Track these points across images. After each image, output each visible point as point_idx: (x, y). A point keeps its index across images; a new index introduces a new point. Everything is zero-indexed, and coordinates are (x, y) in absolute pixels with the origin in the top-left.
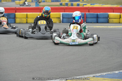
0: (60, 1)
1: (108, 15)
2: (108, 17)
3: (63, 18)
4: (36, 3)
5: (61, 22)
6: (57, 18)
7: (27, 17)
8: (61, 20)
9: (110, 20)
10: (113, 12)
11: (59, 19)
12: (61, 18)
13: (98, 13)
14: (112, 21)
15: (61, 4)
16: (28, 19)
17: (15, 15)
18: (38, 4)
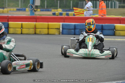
0: (51, 11)
1: (115, 27)
2: (115, 29)
3: (63, 29)
4: (31, 11)
5: (61, 34)
6: (56, 29)
7: (22, 27)
8: (61, 31)
9: (117, 32)
10: (120, 24)
11: (59, 30)
12: (61, 29)
13: (103, 24)
14: (119, 33)
15: (54, 14)
16: (23, 29)
17: (8, 24)
18: (33, 13)
